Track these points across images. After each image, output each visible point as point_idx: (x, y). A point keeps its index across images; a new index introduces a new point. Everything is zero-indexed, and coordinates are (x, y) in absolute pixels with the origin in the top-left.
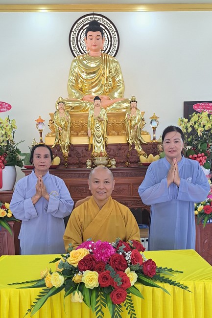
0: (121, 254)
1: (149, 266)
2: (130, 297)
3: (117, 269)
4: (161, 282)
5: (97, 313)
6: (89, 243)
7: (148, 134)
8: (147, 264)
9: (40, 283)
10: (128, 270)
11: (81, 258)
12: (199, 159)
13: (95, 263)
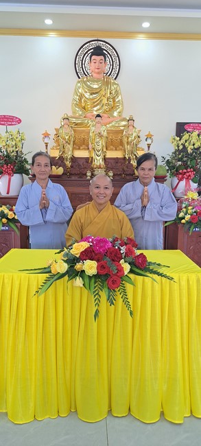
0: (117, 248)
1: (141, 259)
2: (124, 284)
3: (113, 260)
4: (151, 273)
6: (90, 238)
7: (143, 150)
8: (139, 257)
9: (46, 270)
10: (122, 261)
11: (83, 249)
12: (188, 174)
13: (94, 255)
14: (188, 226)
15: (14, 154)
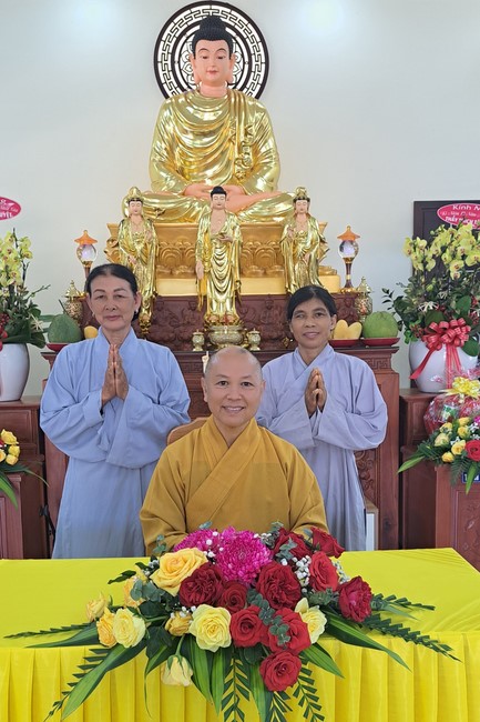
0: (285, 563)
1: (355, 594)
2: (309, 672)
3: (276, 601)
4: (384, 633)
5: (227, 715)
6: (206, 533)
7: (334, 273)
8: (349, 590)
10: (303, 603)
11: (186, 573)
12: (452, 333)
13: (221, 586)
14: (459, 470)
15: (4, 293)
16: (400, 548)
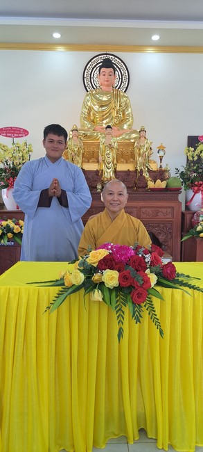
0: (140, 255)
1: (169, 268)
2: (150, 298)
4: (181, 285)
5: (117, 312)
6: (108, 244)
7: (155, 162)
8: (167, 267)
10: (148, 271)
11: (101, 257)
13: (114, 264)
16: (181, 261)
